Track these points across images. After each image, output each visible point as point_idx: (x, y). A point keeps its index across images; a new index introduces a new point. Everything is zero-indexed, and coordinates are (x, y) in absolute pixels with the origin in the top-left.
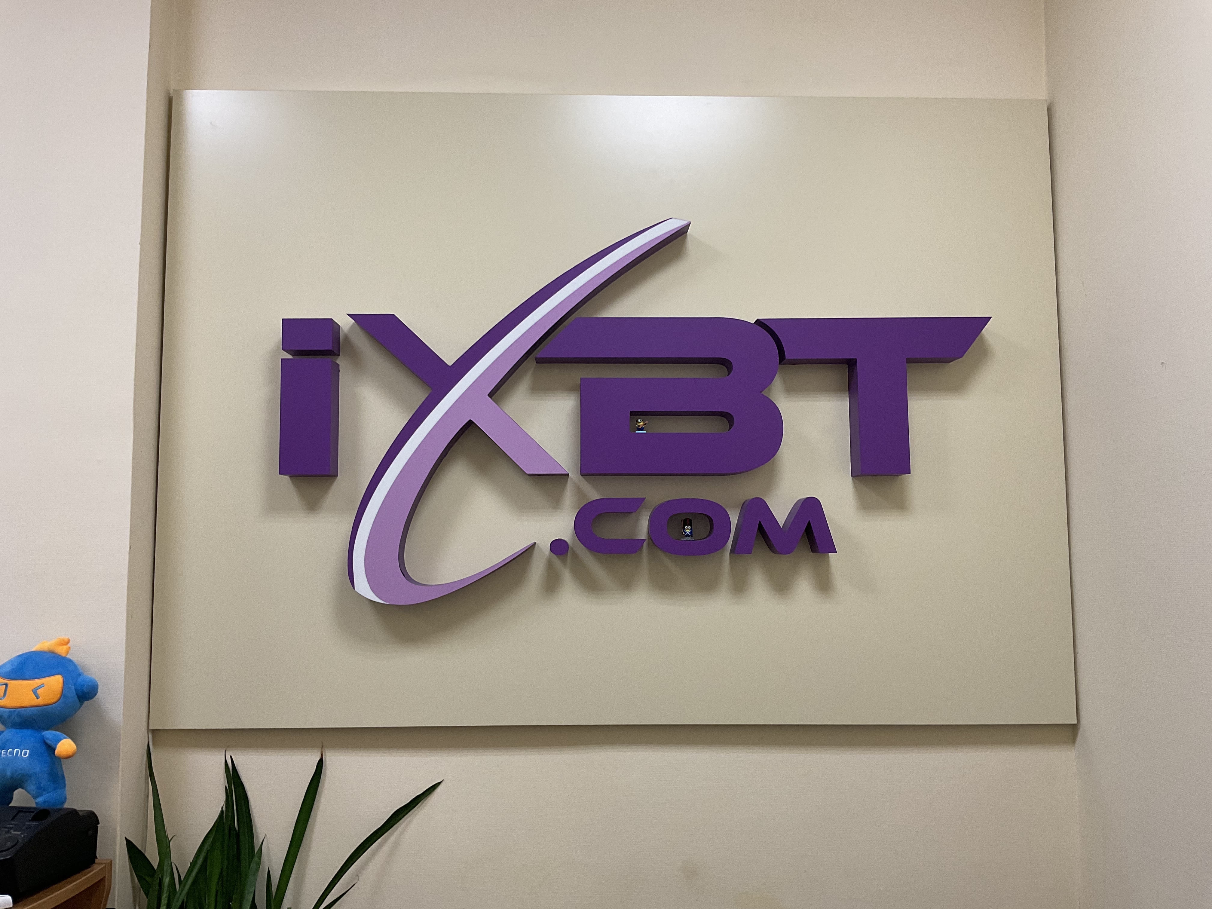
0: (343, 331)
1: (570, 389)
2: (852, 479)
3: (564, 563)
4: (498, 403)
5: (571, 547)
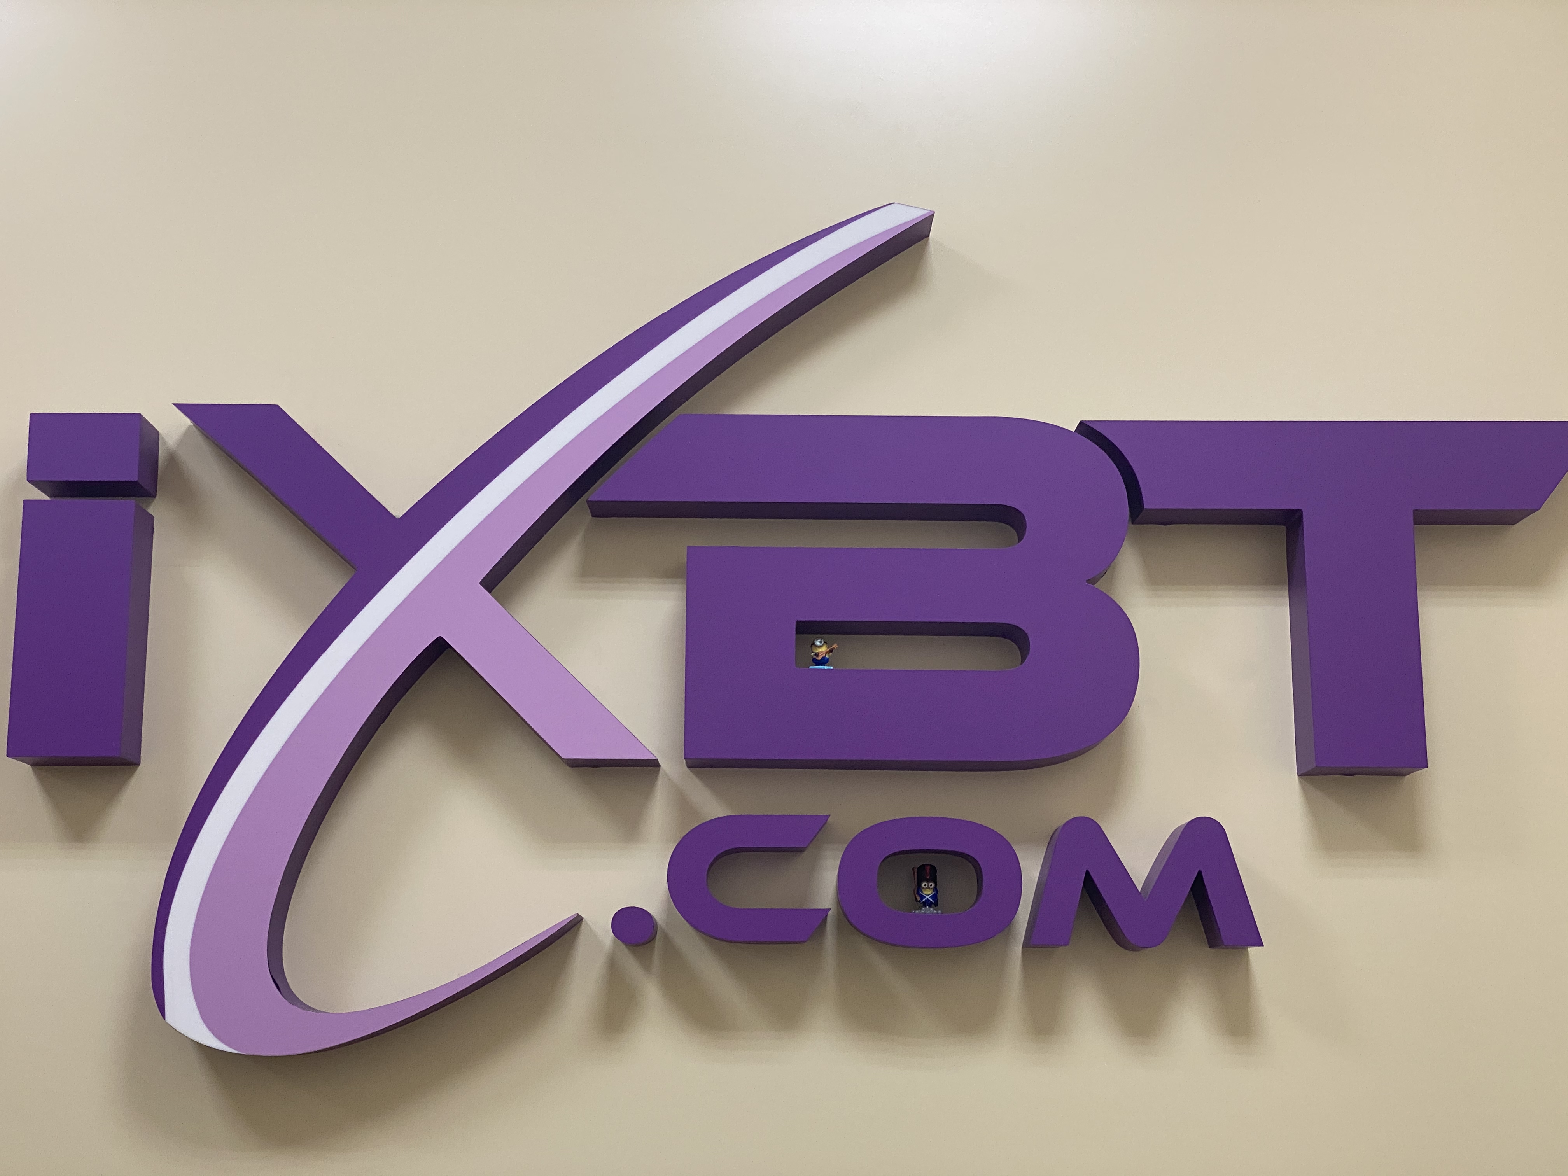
0: (164, 442)
1: (667, 575)
2: (1300, 782)
3: (646, 964)
4: (503, 600)
5: (661, 927)
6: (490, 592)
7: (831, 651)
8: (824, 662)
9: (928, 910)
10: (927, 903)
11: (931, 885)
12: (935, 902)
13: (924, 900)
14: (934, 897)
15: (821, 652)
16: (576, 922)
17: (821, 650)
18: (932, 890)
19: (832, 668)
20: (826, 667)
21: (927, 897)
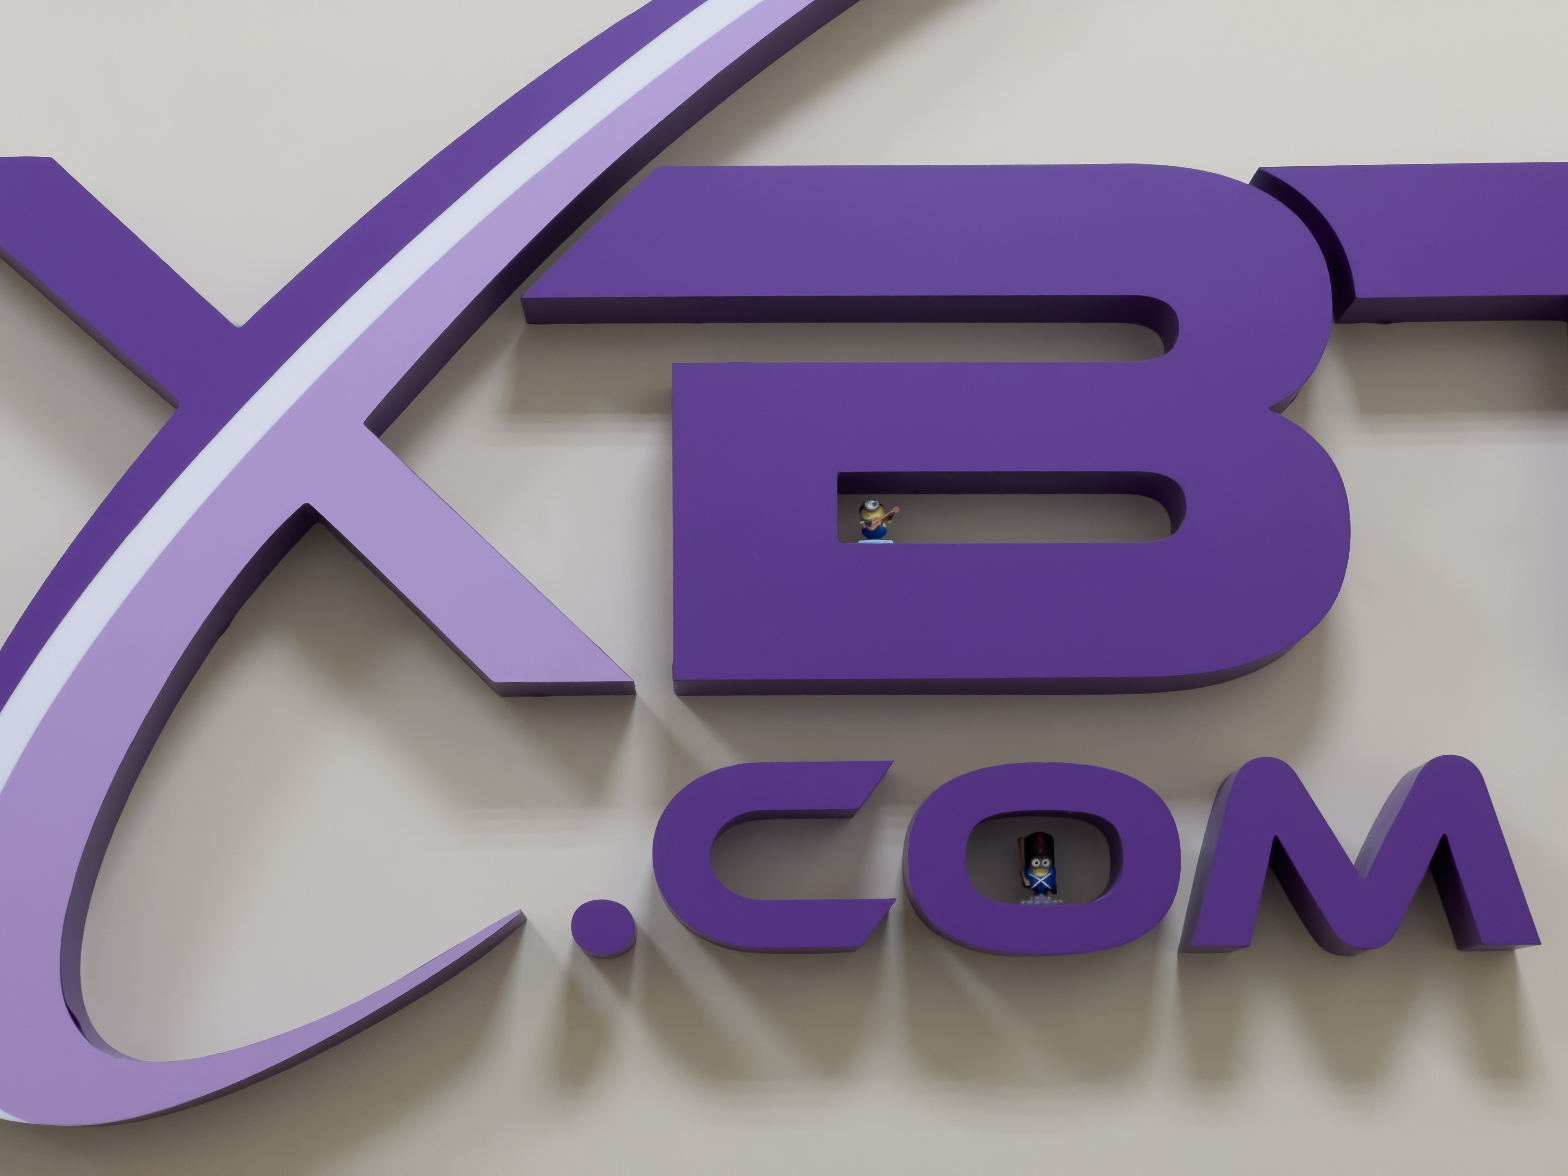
1: (642, 408)
6: (379, 436)
7: (890, 518)
8: (879, 533)
9: (1039, 900)
10: (1040, 890)
11: (1045, 863)
12: (1052, 888)
13: (1035, 885)
14: (1052, 880)
15: (876, 519)
16: (517, 925)
17: (872, 517)
18: (1047, 871)
19: (891, 542)
20: (882, 542)
21: (1040, 880)
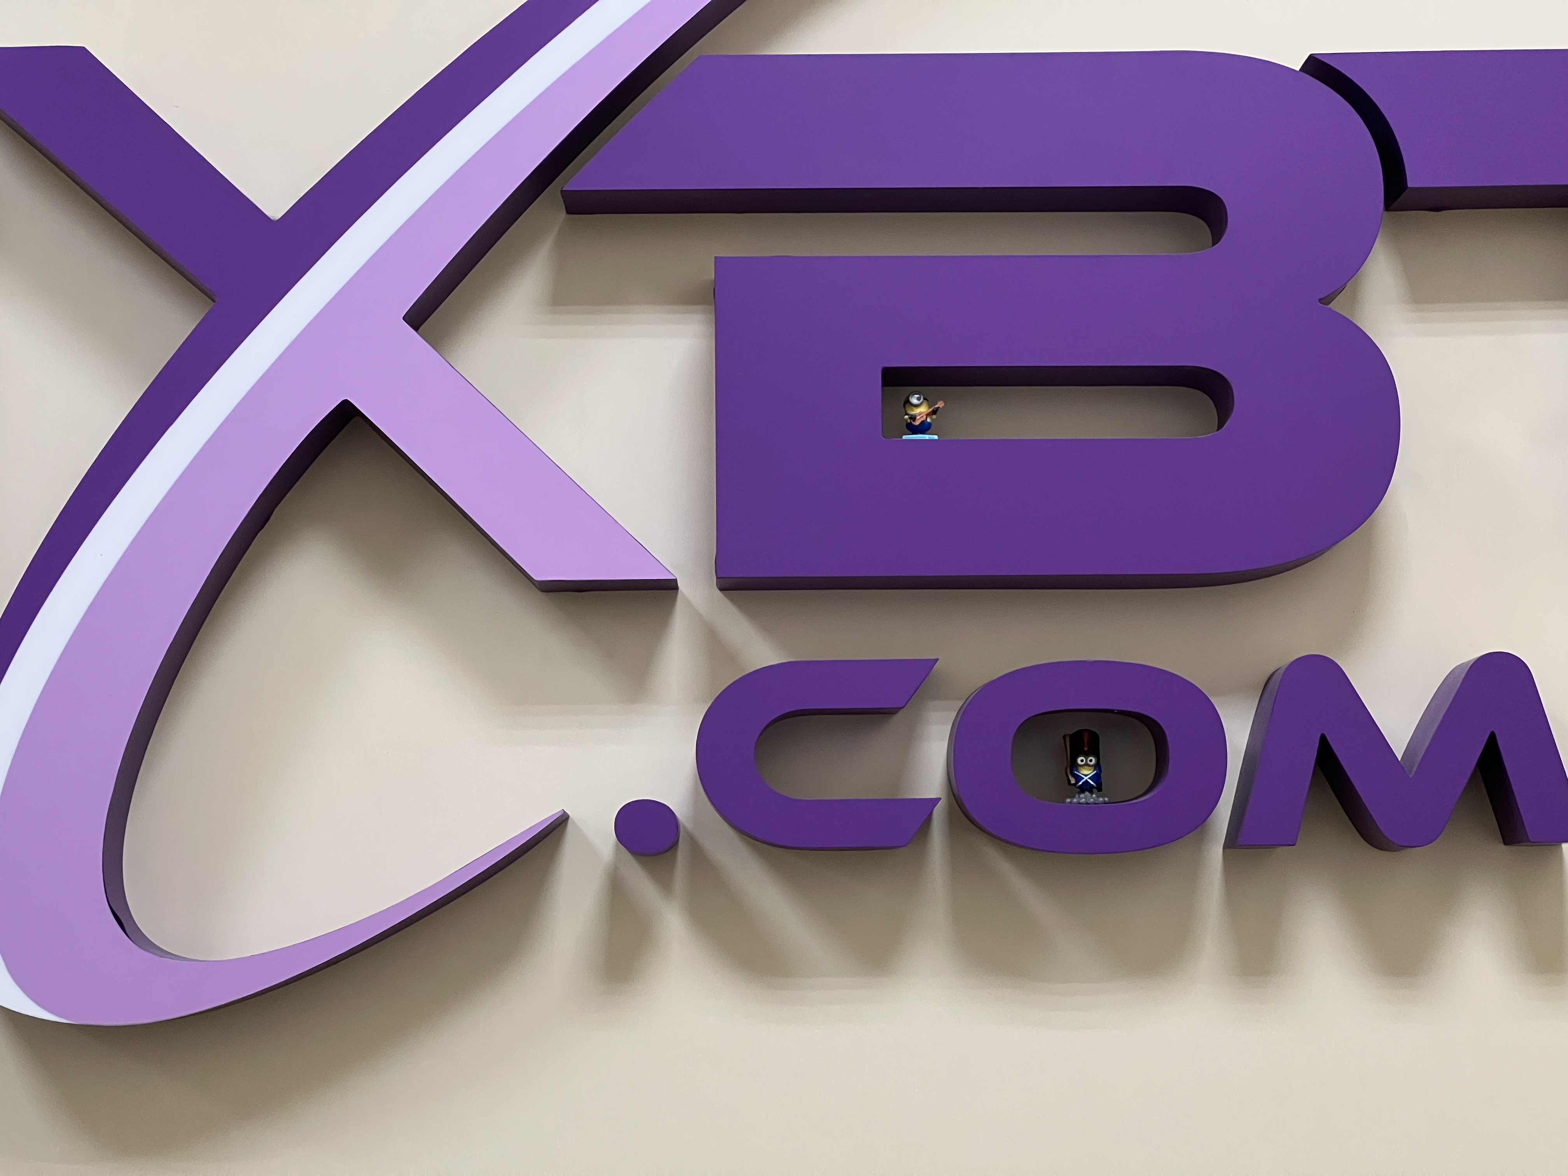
1: (683, 300)
3: (664, 883)
4: (436, 342)
5: (686, 831)
6: (416, 329)
7: (934, 412)
8: (924, 428)
9: (1085, 798)
11: (1091, 761)
12: (1098, 786)
13: (1080, 783)
14: (1096, 778)
15: (920, 414)
16: (560, 823)
17: (917, 411)
18: (1093, 768)
20: (927, 437)
21: (1086, 778)
